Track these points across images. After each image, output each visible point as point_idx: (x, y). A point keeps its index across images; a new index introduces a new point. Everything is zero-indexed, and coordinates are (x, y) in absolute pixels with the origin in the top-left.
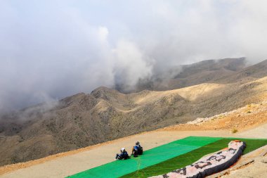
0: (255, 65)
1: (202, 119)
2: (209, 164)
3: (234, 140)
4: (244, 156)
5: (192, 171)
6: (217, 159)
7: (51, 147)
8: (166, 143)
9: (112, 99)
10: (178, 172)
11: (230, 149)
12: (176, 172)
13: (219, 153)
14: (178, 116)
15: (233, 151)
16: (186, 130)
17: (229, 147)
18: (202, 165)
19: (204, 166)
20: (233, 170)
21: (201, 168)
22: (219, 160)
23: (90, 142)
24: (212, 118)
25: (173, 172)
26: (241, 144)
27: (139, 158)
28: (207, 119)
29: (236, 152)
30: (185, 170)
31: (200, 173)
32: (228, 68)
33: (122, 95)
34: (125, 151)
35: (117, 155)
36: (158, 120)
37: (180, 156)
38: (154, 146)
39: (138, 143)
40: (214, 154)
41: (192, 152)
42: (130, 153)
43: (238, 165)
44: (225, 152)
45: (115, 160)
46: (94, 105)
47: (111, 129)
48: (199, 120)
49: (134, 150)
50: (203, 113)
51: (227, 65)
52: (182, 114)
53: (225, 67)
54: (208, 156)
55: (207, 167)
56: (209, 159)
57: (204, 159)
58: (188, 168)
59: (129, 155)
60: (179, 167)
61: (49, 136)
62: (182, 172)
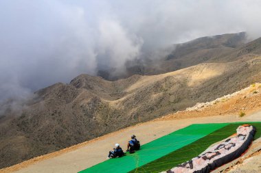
0: (256, 40)
1: (203, 104)
2: (218, 153)
3: (242, 124)
4: (255, 141)
5: (199, 164)
6: (227, 147)
7: (24, 150)
8: (166, 134)
9: (96, 88)
10: (184, 166)
11: (240, 135)
12: (181, 166)
13: (227, 141)
14: (175, 102)
15: (242, 137)
16: (187, 117)
17: (238, 133)
18: (210, 155)
19: (213, 157)
20: (245, 158)
21: (210, 159)
22: (228, 149)
23: (73, 140)
24: (214, 102)
25: (178, 166)
26: (251, 128)
27: (137, 153)
28: (208, 103)
29: (246, 138)
30: (191, 163)
31: (209, 165)
32: (227, 45)
33: (107, 83)
34: (119, 148)
35: (110, 153)
36: (152, 109)
37: (184, 148)
38: (153, 138)
39: (133, 137)
40: (223, 142)
41: (196, 142)
42: (125, 149)
43: (250, 152)
44: (233, 139)
45: (108, 158)
46: (75, 96)
47: (98, 124)
48: (199, 105)
49: (129, 145)
50: (203, 97)
51: (225, 41)
52: (179, 100)
53: (224, 44)
54: (216, 145)
55: (217, 158)
56: (217, 149)
57: (212, 148)
58: (195, 160)
59: (124, 151)
60: (184, 160)
61: (21, 138)
62: (188, 165)
